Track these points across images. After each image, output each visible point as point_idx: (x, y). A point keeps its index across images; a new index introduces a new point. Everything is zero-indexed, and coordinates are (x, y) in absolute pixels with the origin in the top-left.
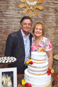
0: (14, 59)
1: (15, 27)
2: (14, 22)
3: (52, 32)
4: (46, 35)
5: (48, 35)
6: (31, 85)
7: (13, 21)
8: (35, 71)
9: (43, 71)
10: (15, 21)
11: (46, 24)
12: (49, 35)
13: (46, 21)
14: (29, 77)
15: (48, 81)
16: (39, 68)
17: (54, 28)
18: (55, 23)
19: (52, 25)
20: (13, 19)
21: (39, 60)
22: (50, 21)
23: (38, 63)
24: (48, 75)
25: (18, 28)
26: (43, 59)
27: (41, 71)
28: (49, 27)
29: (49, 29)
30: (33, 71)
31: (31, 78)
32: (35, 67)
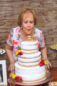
0: (3, 52)
1: (5, 14)
2: (4, 8)
3: (53, 15)
4: (45, 20)
5: (48, 20)
6: (21, 78)
7: (3, 6)
8: (25, 63)
9: (34, 62)
10: (4, 6)
11: (45, 6)
12: (50, 20)
13: (45, 2)
14: (19, 70)
15: (40, 73)
16: (29, 58)
17: (55, 10)
18: (56, 3)
19: (53, 7)
20: (2, 3)
21: (29, 50)
22: (50, 2)
23: (28, 53)
24: (41, 66)
25: (9, 15)
26: (33, 49)
27: (32, 62)
28: (49, 10)
29: (49, 12)
30: (23, 62)
31: (21, 70)
32: (25, 58)
